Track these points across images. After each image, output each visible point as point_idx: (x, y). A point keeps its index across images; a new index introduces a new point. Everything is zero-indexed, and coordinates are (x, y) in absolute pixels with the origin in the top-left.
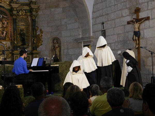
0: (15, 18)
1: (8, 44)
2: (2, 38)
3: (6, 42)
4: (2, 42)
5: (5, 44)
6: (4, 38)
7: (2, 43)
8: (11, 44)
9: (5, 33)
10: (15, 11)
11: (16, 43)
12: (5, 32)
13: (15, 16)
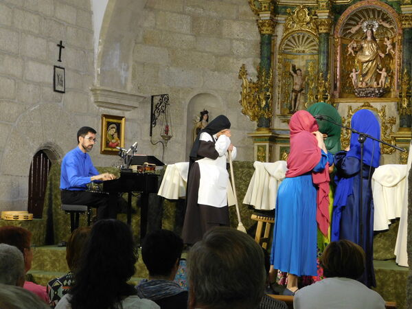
0: (407, 26)
1: (390, 109)
2: (373, 92)
3: (384, 104)
4: (372, 104)
5: (379, 108)
6: (379, 90)
7: (372, 107)
8: (398, 110)
9: (382, 77)
10: (406, 4)
11: (405, 105)
12: (384, 74)
13: (406, 20)
